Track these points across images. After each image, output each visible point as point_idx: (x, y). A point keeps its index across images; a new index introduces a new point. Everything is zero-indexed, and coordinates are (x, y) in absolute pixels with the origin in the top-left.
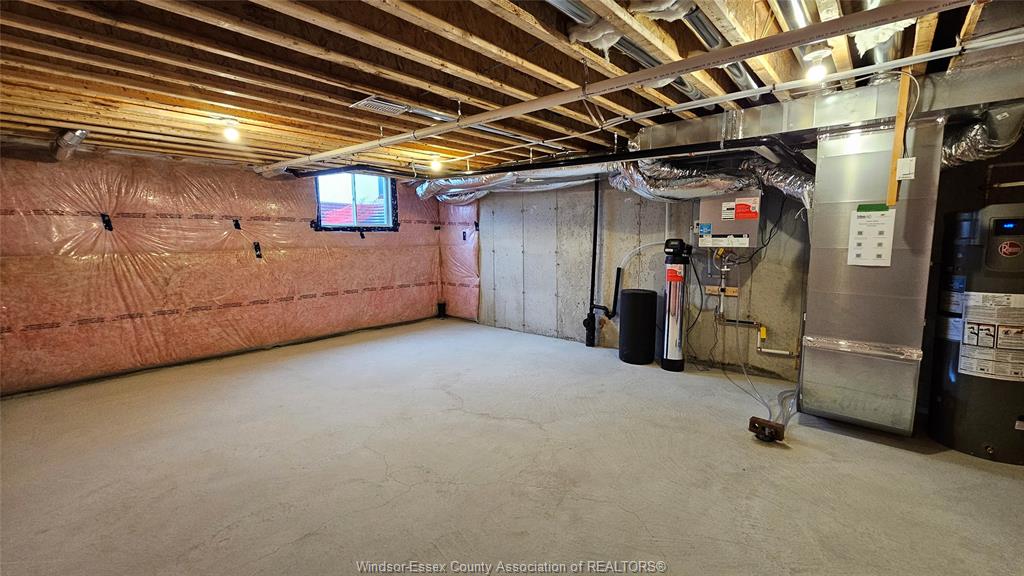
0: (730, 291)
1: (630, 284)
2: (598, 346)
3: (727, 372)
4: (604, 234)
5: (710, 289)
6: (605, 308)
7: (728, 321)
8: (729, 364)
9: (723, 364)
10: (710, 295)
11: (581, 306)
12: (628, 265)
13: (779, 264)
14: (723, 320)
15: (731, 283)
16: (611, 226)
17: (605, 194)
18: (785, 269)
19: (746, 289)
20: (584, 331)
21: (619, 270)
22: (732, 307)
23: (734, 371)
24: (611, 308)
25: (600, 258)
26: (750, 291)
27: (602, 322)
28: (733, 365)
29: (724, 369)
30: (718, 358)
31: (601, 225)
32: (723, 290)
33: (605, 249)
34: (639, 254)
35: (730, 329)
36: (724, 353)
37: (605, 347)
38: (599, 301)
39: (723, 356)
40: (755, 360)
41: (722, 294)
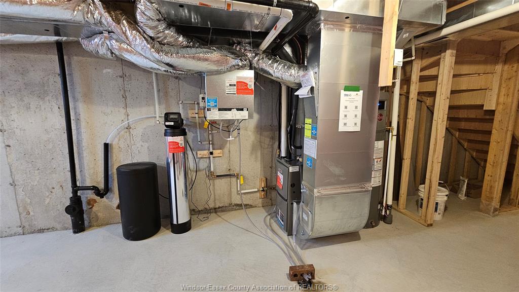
0: (217, 153)
1: (120, 159)
2: (90, 227)
3: (219, 214)
4: (79, 108)
5: (201, 153)
6: (95, 189)
7: (217, 176)
8: (219, 208)
9: (215, 209)
10: (201, 158)
11: (58, 190)
12: (116, 140)
13: (247, 130)
14: (213, 176)
15: (216, 147)
16: (88, 97)
17: (74, 63)
18: (250, 133)
19: (226, 150)
20: (68, 219)
21: (106, 146)
22: (219, 165)
23: (223, 211)
24: (101, 186)
25: (78, 133)
26: (229, 151)
27: (91, 203)
28: (221, 207)
29: (216, 212)
30: (212, 206)
31: (74, 98)
32: (211, 153)
33: (83, 124)
34: (128, 128)
35: (218, 182)
36: (215, 200)
37: (99, 226)
38: (83, 181)
39: (215, 203)
40: (236, 200)
41: (211, 156)
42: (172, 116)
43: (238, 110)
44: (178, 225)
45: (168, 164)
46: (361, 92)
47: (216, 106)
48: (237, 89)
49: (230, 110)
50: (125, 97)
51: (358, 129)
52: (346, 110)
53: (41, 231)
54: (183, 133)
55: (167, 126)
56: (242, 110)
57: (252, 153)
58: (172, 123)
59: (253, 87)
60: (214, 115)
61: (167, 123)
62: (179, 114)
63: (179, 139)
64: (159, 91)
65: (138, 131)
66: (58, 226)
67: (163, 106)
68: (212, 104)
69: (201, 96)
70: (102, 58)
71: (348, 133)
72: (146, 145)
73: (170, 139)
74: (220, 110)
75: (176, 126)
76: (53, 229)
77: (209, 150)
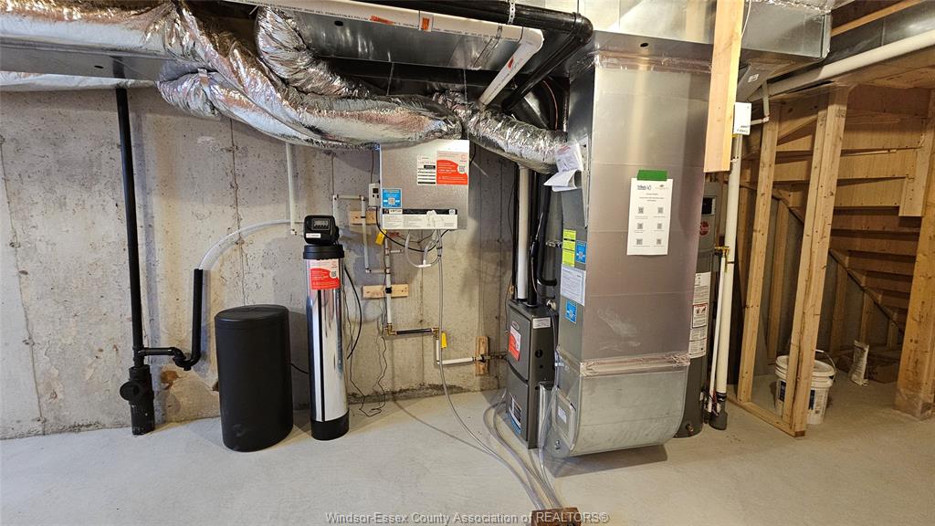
0: (398, 289)
1: (223, 299)
2: (164, 422)
3: (400, 402)
4: (153, 206)
5: (370, 290)
6: (176, 353)
7: (399, 333)
8: (401, 391)
9: (394, 393)
10: (371, 299)
11: (109, 354)
12: (217, 263)
13: (454, 249)
14: (390, 332)
15: (396, 278)
16: (169, 187)
17: (147, 125)
18: (460, 254)
19: (416, 285)
20: (125, 408)
21: (199, 275)
22: (402, 313)
23: (407, 398)
24: (187, 348)
25: (150, 252)
26: (421, 287)
27: (167, 378)
28: (405, 391)
29: (395, 400)
30: (387, 388)
31: (144, 187)
32: (389, 291)
33: (158, 236)
34: (240, 242)
35: (400, 343)
36: (393, 378)
37: (179, 422)
38: (155, 338)
39: (393, 383)
40: (433, 377)
41: (388, 295)
42: (318, 223)
43: (439, 212)
44: (324, 423)
45: (309, 310)
46: (670, 182)
47: (399, 205)
48: (438, 175)
49: (424, 212)
50: (235, 187)
51: (663, 250)
52: (641, 215)
53: (76, 428)
54: (339, 254)
55: (308, 240)
56: (447, 212)
57: (463, 291)
58: (318, 236)
59: (467, 171)
60: (395, 221)
61: (309, 236)
62: (331, 218)
63: (331, 265)
64: (296, 176)
65: (256, 249)
66: (106, 420)
67: (304, 204)
68: (391, 201)
69: (372, 186)
70: (197, 116)
71: (646, 258)
72: (271, 274)
73: (314, 264)
74: (405, 212)
75: (325, 241)
76: (96, 425)
77: (385, 284)
